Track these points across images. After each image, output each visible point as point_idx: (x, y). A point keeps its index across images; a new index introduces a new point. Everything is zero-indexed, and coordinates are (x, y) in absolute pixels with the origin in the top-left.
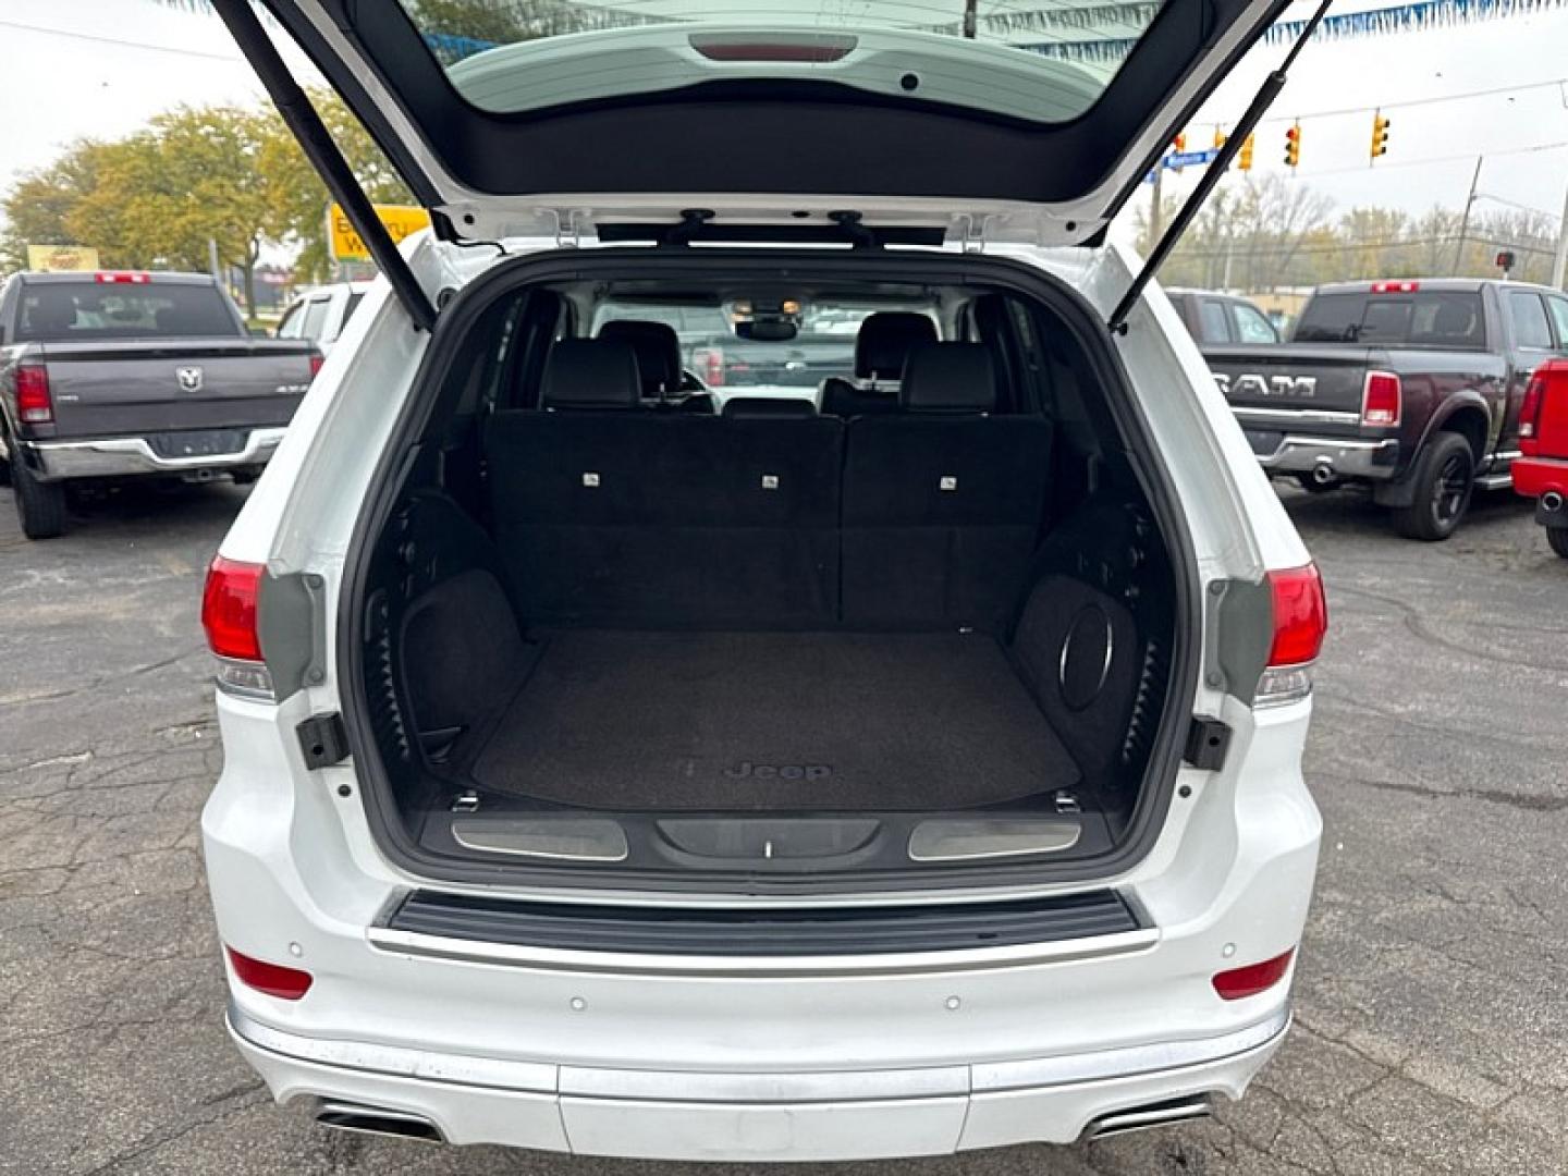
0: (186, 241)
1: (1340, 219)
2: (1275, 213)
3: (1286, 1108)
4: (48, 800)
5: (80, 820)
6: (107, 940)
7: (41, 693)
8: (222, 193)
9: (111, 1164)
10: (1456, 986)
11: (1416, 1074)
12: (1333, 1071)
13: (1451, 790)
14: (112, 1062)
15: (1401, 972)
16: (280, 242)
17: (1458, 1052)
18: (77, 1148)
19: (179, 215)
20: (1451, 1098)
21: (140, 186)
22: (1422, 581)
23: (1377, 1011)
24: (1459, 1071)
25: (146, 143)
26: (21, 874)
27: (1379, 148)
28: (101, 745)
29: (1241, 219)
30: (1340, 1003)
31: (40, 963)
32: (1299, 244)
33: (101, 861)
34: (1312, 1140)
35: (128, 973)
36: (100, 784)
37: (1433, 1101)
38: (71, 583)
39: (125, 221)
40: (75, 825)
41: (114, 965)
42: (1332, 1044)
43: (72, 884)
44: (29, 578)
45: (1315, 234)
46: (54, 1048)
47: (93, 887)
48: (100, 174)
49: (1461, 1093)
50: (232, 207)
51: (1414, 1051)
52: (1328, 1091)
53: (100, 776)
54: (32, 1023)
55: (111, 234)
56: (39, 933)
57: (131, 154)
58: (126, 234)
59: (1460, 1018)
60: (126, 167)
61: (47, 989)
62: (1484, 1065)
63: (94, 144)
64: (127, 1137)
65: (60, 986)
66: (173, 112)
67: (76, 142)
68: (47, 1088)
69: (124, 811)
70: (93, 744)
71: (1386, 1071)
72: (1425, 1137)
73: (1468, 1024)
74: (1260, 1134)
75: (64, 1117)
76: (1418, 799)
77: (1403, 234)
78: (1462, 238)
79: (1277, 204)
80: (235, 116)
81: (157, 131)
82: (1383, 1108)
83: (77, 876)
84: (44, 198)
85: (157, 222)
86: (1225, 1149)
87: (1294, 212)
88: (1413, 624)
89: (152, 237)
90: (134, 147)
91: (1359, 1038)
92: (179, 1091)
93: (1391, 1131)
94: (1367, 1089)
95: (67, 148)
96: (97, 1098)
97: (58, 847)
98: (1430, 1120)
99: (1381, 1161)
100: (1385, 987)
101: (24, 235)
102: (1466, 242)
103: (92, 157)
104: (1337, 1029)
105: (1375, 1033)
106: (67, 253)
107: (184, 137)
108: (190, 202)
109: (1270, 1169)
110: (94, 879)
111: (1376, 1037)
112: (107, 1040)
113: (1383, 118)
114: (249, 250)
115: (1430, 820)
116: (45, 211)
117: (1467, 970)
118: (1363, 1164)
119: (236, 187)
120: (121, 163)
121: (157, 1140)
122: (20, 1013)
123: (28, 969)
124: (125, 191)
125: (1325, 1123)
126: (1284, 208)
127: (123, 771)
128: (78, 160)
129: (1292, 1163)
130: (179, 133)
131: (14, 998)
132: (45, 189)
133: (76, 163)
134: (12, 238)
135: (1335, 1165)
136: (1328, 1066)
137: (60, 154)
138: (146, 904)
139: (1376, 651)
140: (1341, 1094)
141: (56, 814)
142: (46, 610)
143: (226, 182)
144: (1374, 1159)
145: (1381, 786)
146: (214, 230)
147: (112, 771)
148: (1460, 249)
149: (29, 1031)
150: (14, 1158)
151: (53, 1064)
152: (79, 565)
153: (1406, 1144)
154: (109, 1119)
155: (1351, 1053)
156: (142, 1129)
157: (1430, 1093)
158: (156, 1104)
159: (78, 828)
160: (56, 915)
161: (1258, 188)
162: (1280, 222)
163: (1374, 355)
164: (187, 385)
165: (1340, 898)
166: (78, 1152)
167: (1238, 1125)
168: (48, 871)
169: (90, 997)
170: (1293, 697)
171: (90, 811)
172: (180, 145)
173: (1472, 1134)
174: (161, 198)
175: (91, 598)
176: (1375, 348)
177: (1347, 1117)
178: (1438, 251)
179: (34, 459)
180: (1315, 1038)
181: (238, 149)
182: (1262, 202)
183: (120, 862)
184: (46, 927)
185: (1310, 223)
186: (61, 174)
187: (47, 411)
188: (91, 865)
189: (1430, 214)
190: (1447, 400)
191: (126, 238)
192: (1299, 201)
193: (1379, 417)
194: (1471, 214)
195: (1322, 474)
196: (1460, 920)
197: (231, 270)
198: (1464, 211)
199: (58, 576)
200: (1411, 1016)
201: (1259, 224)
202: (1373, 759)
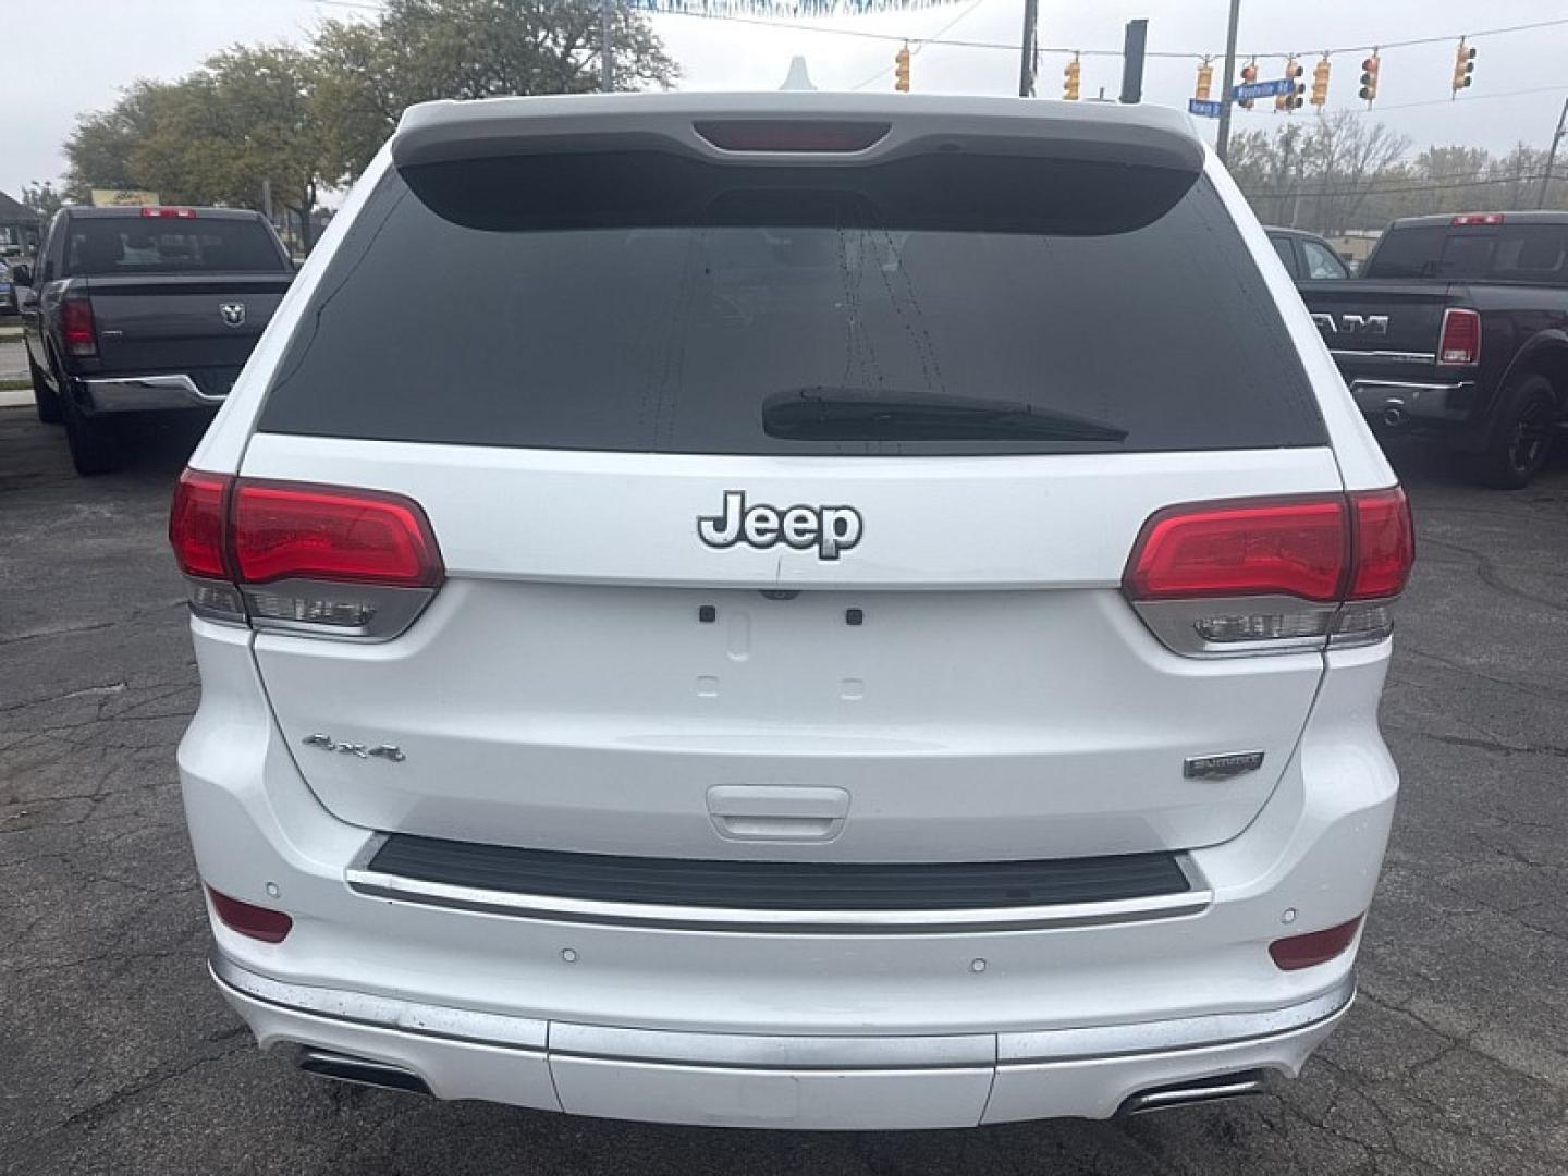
0: (244, 185)
1: (1417, 159)
2: (1348, 151)
3: (1341, 1079)
4: (78, 731)
5: (108, 750)
6: (126, 871)
7: (81, 625)
8: (278, 135)
9: (114, 1099)
10: (1530, 953)
11: (1485, 1047)
12: (1393, 1040)
13: (1526, 747)
14: (122, 995)
15: (1469, 937)
16: (335, 185)
17: (1531, 1025)
18: (81, 1082)
19: (236, 158)
20: (1522, 1074)
21: (198, 129)
22: (1497, 529)
23: (1442, 978)
24: (1532, 1045)
25: (204, 85)
26: (47, 803)
27: (1462, 79)
28: (136, 677)
29: (1312, 159)
30: (1402, 969)
31: (59, 892)
32: (1371, 184)
33: (127, 791)
34: (1370, 1114)
35: (145, 905)
36: (130, 715)
37: (1503, 1076)
38: (118, 517)
39: (185, 165)
40: (104, 754)
41: (132, 897)
42: (1393, 1012)
43: (96, 814)
44: (77, 512)
45: (1390, 174)
46: (67, 979)
47: (117, 817)
48: (161, 117)
49: (1534, 1070)
50: (288, 150)
51: (1482, 1022)
52: (1387, 1061)
53: (132, 707)
54: (47, 953)
55: (171, 176)
56: (60, 862)
57: (189, 97)
58: (187, 177)
59: (1534, 988)
60: (184, 110)
61: (64, 919)
62: (1560, 1039)
63: (154, 87)
64: (132, 1071)
65: (77, 916)
66: (229, 53)
67: (136, 85)
68: (56, 1019)
69: (152, 743)
70: (127, 676)
71: (1452, 1042)
72: (1494, 1116)
73: (1543, 995)
74: (1313, 1106)
75: (70, 1050)
76: (1489, 755)
77: (1483, 174)
78: (1547, 176)
79: (1349, 143)
80: (290, 57)
81: (213, 73)
82: (1447, 1083)
83: (102, 805)
84: (107, 142)
85: (216, 166)
86: (1274, 1121)
87: (1368, 151)
88: (1486, 575)
89: (211, 181)
90: (191, 89)
91: (1422, 1006)
92: (187, 1027)
93: (1456, 1108)
94: (1430, 1062)
95: (127, 91)
96: (104, 1030)
97: (85, 776)
98: (1500, 1097)
99: (1444, 1139)
100: (1451, 953)
101: (89, 180)
102: (1551, 180)
103: (152, 101)
104: (1399, 995)
105: (1440, 1002)
106: (130, 197)
107: (240, 78)
108: (248, 145)
109: (1322, 1144)
110: (119, 810)
111: (1440, 1006)
112: (119, 972)
113: (1468, 46)
114: (306, 193)
115: (1501, 777)
116: (107, 155)
117: (1543, 937)
118: (1425, 1140)
119: (292, 130)
120: (180, 105)
121: (162, 1076)
122: (37, 942)
123: (47, 899)
124: (184, 134)
125: (1384, 1097)
126: (1357, 148)
127: (154, 703)
128: (139, 103)
129: (1347, 1139)
130: (235, 76)
131: (30, 927)
132: (108, 133)
133: (136, 107)
134: (77, 182)
135: (1394, 1143)
136: (1388, 1035)
137: (121, 97)
138: (167, 837)
139: (1446, 600)
140: (1401, 1067)
141: (85, 745)
142: (93, 544)
143: (282, 125)
144: (1438, 1137)
145: (1449, 740)
146: (270, 173)
147: (145, 702)
148: (1544, 188)
149: (43, 960)
150: (17, 1090)
151: (64, 996)
152: (125, 500)
153: (1473, 1122)
154: (115, 1053)
155: (1413, 1022)
156: (147, 1064)
157: (1500, 1067)
158: (162, 1038)
159: (107, 758)
160: (78, 845)
161: (1331, 125)
162: (1353, 162)
163: (1453, 291)
164: (230, 320)
165: (1403, 858)
166: (82, 1086)
167: (1289, 1095)
168: (74, 800)
169: (105, 928)
170: (1373, 636)
171: (120, 742)
172: (236, 87)
173: (1545, 1114)
174: (220, 142)
175: (137, 533)
176: (1455, 284)
177: (1408, 1091)
178: (1521, 190)
179: (83, 393)
180: (1374, 1005)
181: (294, 91)
182: (1334, 140)
183: (145, 793)
184: (67, 857)
185: (1385, 163)
186: (123, 118)
187: (93, 345)
188: (116, 795)
189: (1514, 152)
190: (1531, 340)
191: (186, 182)
192: (1374, 140)
193: (1456, 356)
194: (1557, 153)
195: (1393, 417)
196: (1534, 882)
197: (289, 214)
198: (1549, 148)
199: (106, 512)
200: (1480, 984)
201: (1330, 165)
202: (1442, 713)
